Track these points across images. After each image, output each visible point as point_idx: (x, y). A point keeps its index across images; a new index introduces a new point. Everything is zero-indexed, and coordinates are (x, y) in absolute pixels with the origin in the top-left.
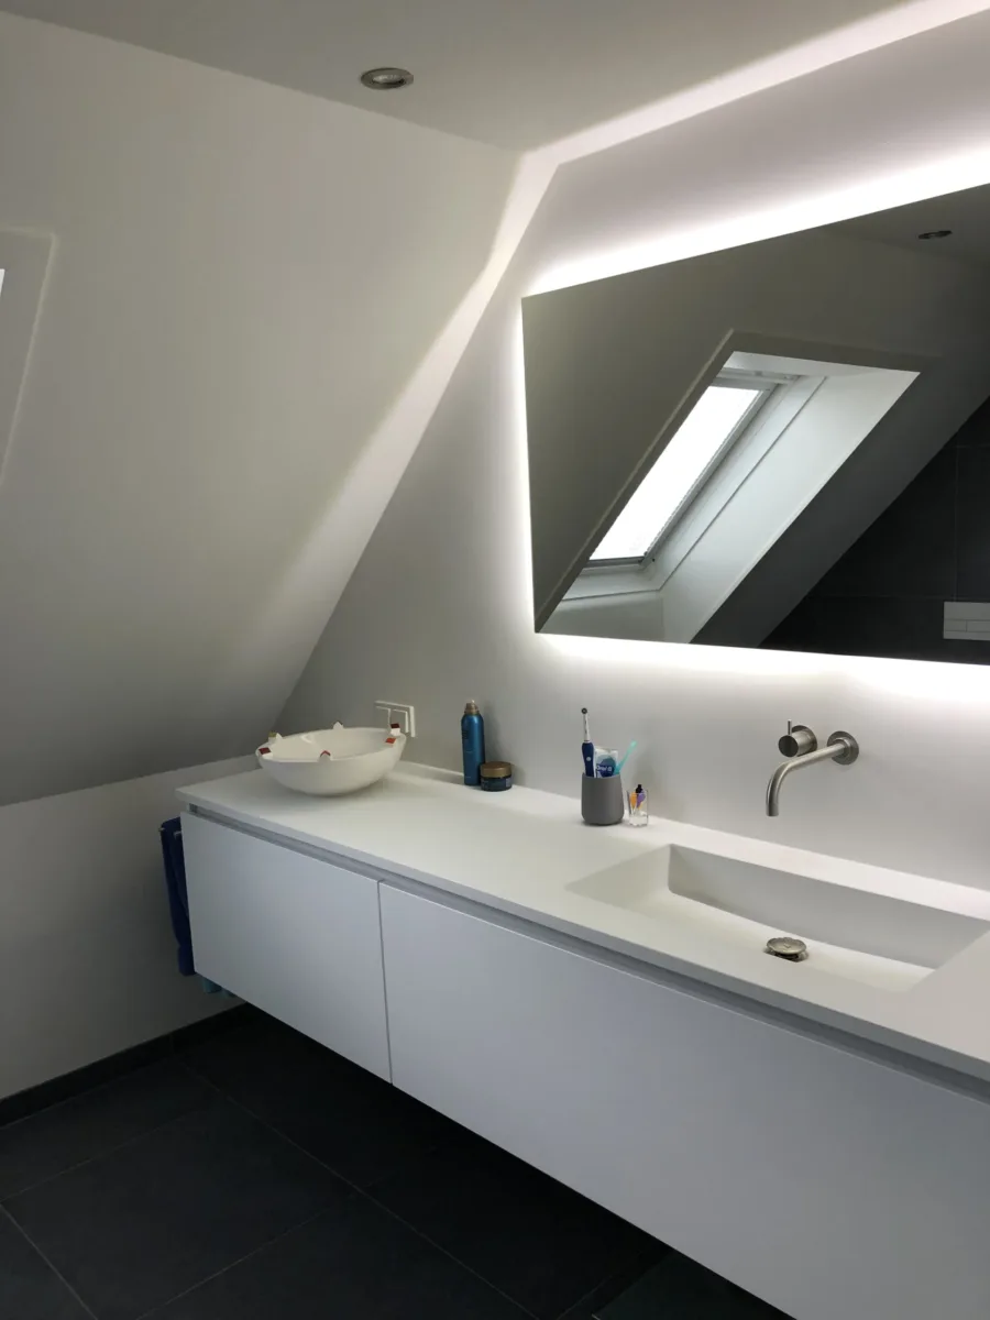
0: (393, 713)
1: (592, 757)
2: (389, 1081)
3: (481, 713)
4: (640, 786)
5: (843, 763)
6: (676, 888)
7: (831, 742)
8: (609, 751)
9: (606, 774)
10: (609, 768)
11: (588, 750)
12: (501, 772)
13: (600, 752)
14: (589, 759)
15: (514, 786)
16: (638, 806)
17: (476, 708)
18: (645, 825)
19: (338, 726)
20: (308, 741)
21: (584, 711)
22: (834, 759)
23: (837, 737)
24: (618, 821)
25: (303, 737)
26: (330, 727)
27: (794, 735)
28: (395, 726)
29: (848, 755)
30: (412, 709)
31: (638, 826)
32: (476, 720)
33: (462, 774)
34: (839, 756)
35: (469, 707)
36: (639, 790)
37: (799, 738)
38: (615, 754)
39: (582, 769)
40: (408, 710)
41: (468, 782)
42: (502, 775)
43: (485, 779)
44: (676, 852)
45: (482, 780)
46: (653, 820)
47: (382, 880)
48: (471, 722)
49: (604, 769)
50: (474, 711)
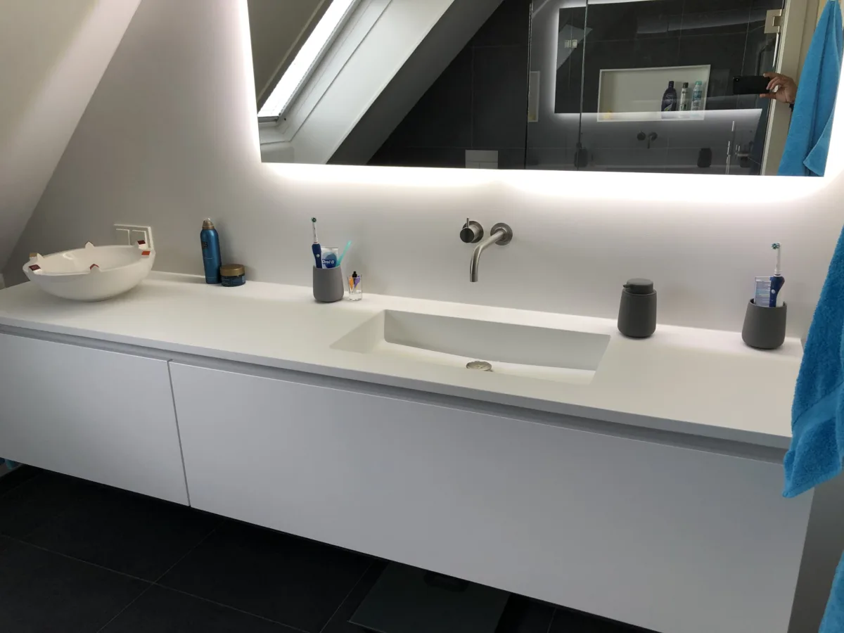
0: (132, 232)
1: (320, 253)
2: (187, 505)
3: (215, 228)
4: (355, 272)
5: (503, 244)
6: (390, 338)
7: (493, 232)
8: (331, 248)
9: (329, 266)
10: (332, 262)
11: (316, 249)
12: (237, 272)
13: (323, 250)
14: (318, 256)
15: (247, 282)
16: (355, 287)
17: (212, 224)
18: (360, 300)
19: (89, 245)
20: (70, 259)
21: (314, 220)
22: (497, 243)
23: (498, 227)
24: (340, 299)
25: (64, 255)
26: (83, 246)
27: (470, 227)
28: (142, 242)
29: (506, 238)
30: (149, 228)
31: (356, 300)
32: (212, 233)
33: (204, 277)
34: (501, 240)
35: (205, 224)
36: (355, 275)
37: (474, 230)
38: (336, 251)
39: (313, 263)
40: (146, 230)
41: (208, 281)
42: (238, 274)
43: (225, 277)
44: (388, 315)
45: (223, 279)
46: (365, 296)
47: (171, 360)
48: (208, 236)
49: (328, 262)
50: (210, 227)
